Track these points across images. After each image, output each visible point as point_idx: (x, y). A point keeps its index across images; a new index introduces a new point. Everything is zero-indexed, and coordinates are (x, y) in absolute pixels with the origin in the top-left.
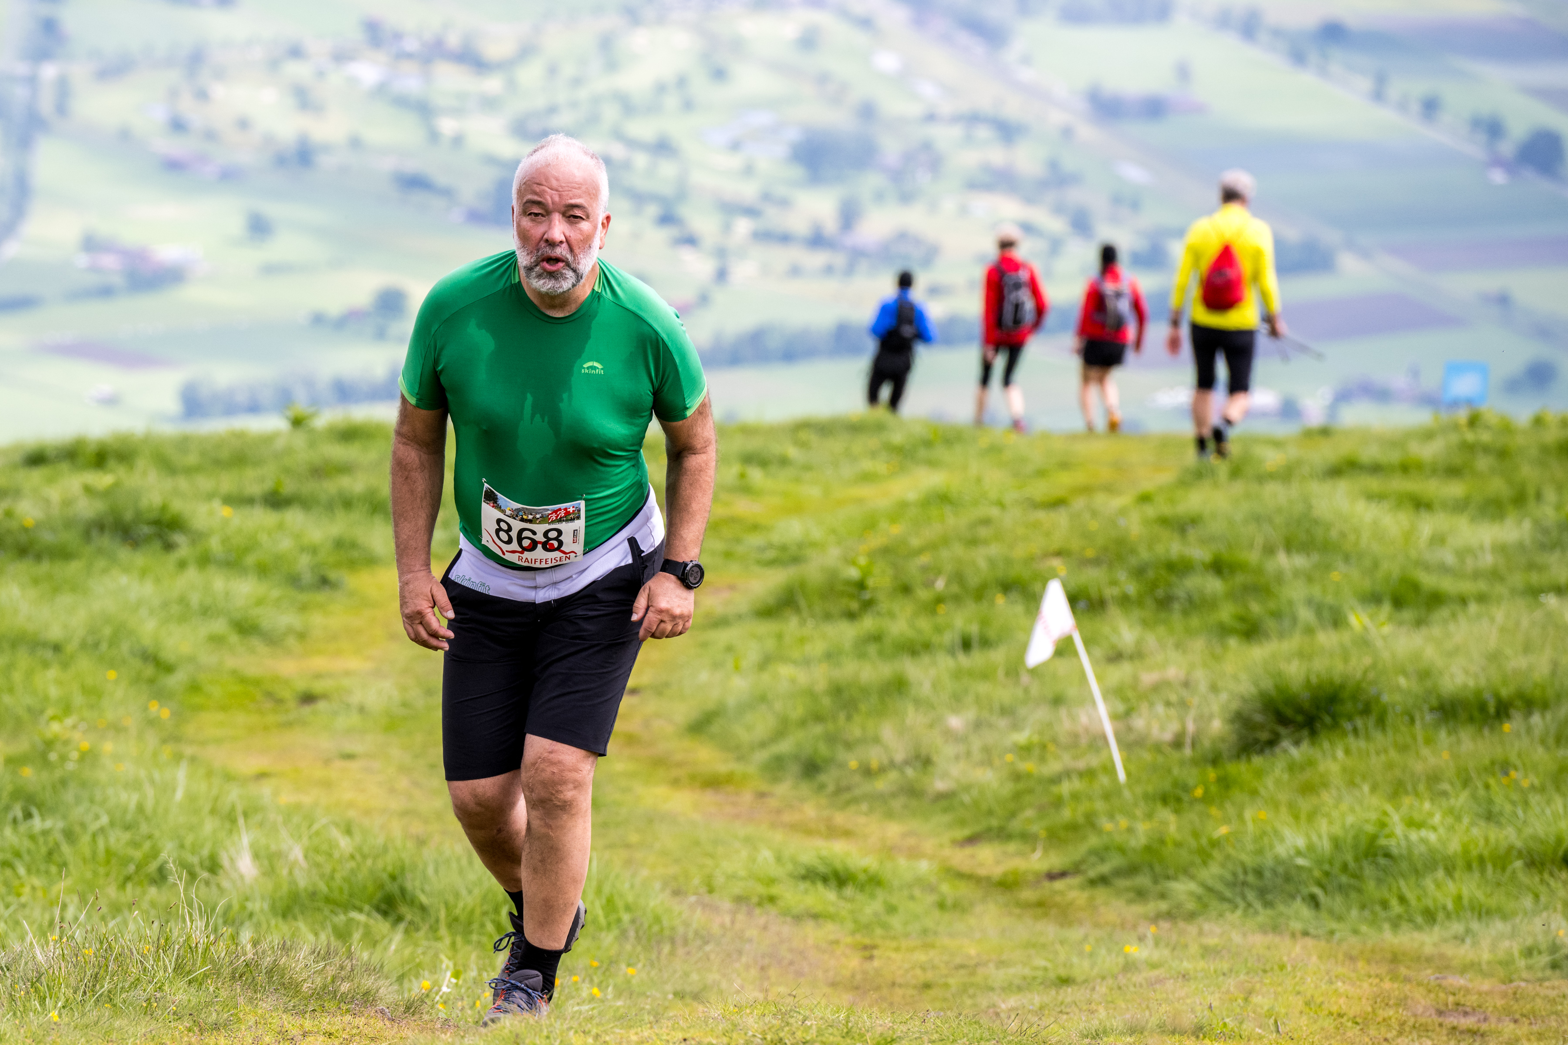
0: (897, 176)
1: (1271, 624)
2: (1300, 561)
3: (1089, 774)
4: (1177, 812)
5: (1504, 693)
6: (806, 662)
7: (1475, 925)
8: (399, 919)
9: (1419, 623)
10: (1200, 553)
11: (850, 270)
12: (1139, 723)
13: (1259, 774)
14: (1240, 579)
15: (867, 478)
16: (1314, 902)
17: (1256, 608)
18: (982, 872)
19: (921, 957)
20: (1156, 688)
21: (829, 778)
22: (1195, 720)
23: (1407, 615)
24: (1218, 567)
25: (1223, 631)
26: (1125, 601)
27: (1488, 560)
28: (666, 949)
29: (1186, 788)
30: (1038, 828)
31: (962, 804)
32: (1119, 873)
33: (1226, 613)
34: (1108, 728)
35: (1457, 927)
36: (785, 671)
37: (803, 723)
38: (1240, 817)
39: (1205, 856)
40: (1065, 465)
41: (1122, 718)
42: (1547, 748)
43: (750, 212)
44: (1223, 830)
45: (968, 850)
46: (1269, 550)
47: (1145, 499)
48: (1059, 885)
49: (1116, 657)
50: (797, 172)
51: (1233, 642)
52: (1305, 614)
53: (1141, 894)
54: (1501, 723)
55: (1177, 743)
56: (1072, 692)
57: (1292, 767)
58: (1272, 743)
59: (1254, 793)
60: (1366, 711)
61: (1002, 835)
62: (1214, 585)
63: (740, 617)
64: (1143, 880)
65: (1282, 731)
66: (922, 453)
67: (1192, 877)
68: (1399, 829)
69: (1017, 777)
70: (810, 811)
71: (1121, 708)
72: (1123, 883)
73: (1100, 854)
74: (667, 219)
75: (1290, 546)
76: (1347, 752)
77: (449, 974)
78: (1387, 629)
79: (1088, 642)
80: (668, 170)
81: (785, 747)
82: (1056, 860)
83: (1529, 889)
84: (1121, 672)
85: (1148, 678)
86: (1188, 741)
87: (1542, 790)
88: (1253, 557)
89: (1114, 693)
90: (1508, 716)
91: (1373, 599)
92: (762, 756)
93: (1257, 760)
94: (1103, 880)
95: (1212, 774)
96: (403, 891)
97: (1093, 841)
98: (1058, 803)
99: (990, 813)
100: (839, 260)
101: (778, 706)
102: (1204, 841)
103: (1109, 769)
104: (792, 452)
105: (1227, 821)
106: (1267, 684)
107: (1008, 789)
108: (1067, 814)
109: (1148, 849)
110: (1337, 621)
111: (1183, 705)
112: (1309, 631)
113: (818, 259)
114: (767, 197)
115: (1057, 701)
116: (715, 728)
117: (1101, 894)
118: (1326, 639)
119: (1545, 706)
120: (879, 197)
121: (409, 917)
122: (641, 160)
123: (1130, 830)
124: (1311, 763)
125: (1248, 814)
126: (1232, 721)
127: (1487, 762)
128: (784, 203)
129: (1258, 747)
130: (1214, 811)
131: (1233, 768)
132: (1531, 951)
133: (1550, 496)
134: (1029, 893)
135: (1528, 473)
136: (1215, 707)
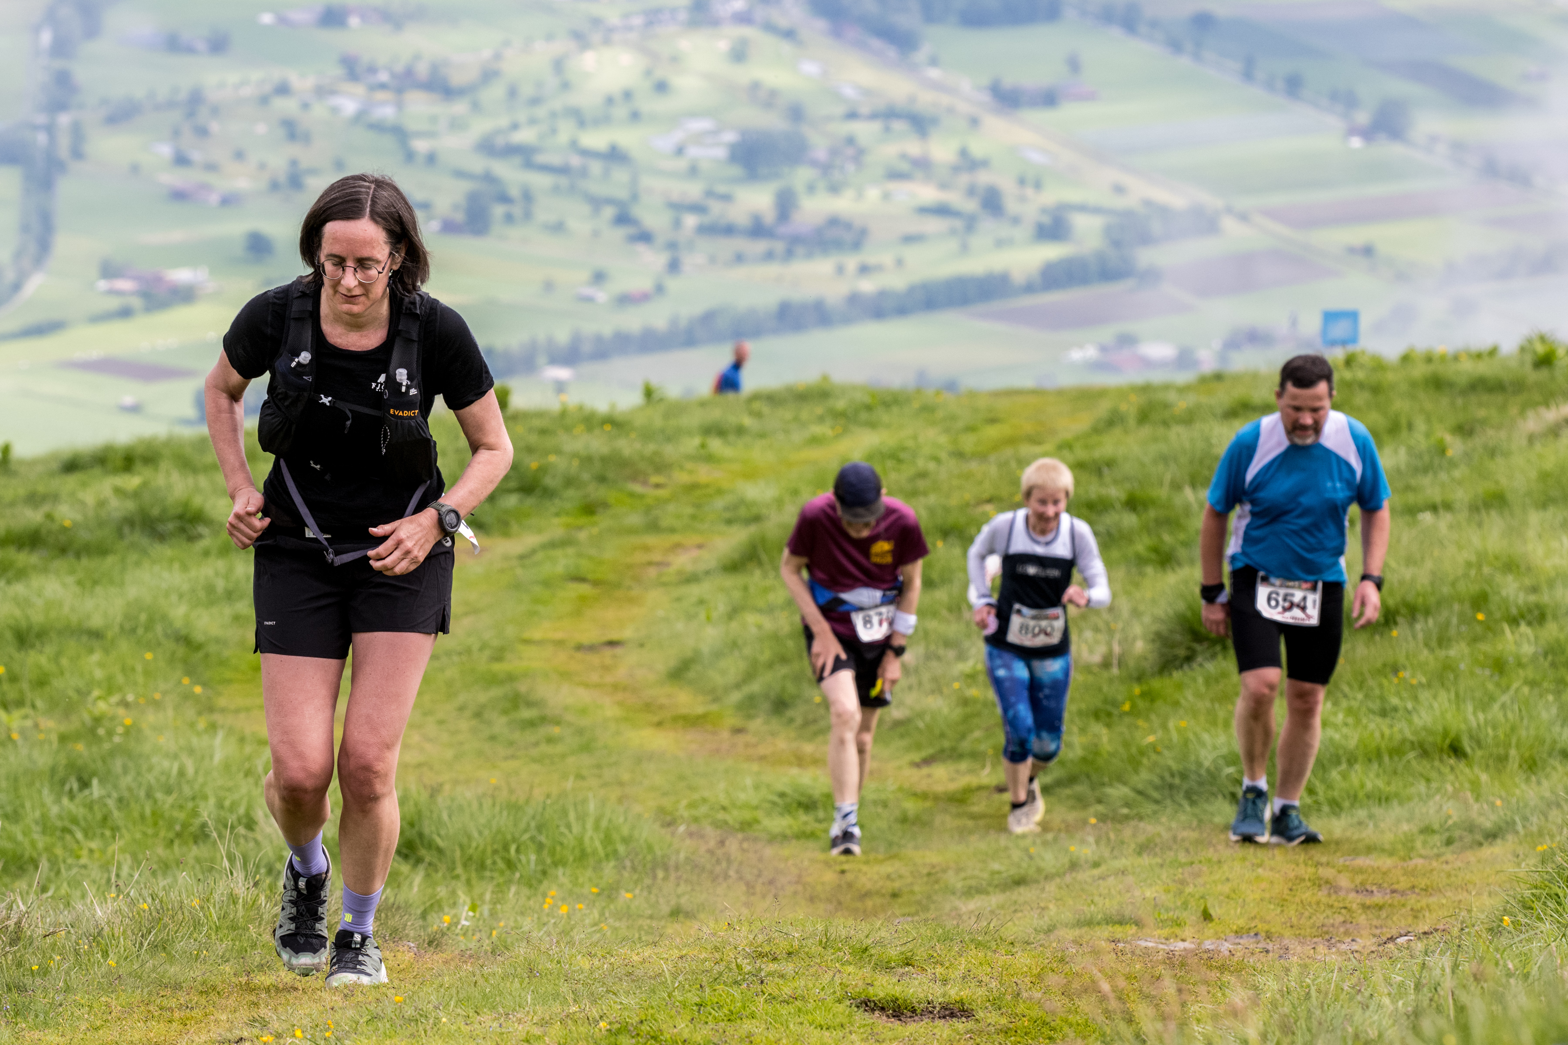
0: (826, 168)
1: (1182, 553)
4: (1108, 726)
5: (1392, 602)
6: (770, 610)
7: (1377, 811)
8: (419, 861)
10: (1115, 493)
11: (789, 255)
13: (1180, 687)
14: (1152, 513)
15: (815, 441)
17: (1168, 539)
18: (939, 788)
19: (888, 868)
21: (797, 713)
22: (1120, 643)
24: (1133, 504)
25: (1141, 561)
28: (660, 874)
29: (1115, 704)
30: (986, 747)
31: (917, 728)
33: (1141, 545)
35: (1362, 813)
36: (751, 618)
37: (770, 665)
38: (1164, 727)
39: (1135, 763)
40: (993, 421)
42: (1432, 650)
43: (697, 208)
44: (1151, 739)
45: (925, 770)
46: (1176, 486)
47: (1064, 447)
50: (736, 171)
51: (1149, 570)
53: (1080, 802)
54: (1391, 630)
55: (1106, 664)
57: (1207, 681)
58: (1189, 659)
61: (953, 755)
62: (1129, 520)
63: (707, 573)
64: (1080, 789)
65: (1198, 647)
66: (864, 416)
67: (1125, 783)
69: (965, 702)
70: (782, 743)
72: (1064, 792)
74: (623, 219)
75: (1196, 480)
77: (466, 908)
80: (620, 176)
81: (755, 687)
83: (1422, 775)
86: (1115, 662)
87: (1429, 685)
88: (1162, 493)
90: (1396, 623)
92: (736, 697)
93: (1177, 675)
95: (1137, 690)
96: (421, 835)
99: (942, 735)
100: (779, 246)
101: (747, 651)
102: (1134, 750)
104: (747, 421)
105: (1152, 731)
106: (1182, 606)
107: (957, 713)
109: (1084, 760)
111: (1109, 629)
113: (760, 246)
114: (710, 194)
116: (691, 674)
119: (1427, 612)
120: (811, 189)
121: (428, 859)
122: (596, 167)
125: (1171, 724)
126: (1153, 641)
127: (1379, 665)
128: (727, 198)
129: (1177, 663)
130: (1141, 723)
131: (1156, 684)
132: (1427, 830)
133: (1421, 426)
134: (979, 806)
135: (1400, 405)
136: (1137, 629)
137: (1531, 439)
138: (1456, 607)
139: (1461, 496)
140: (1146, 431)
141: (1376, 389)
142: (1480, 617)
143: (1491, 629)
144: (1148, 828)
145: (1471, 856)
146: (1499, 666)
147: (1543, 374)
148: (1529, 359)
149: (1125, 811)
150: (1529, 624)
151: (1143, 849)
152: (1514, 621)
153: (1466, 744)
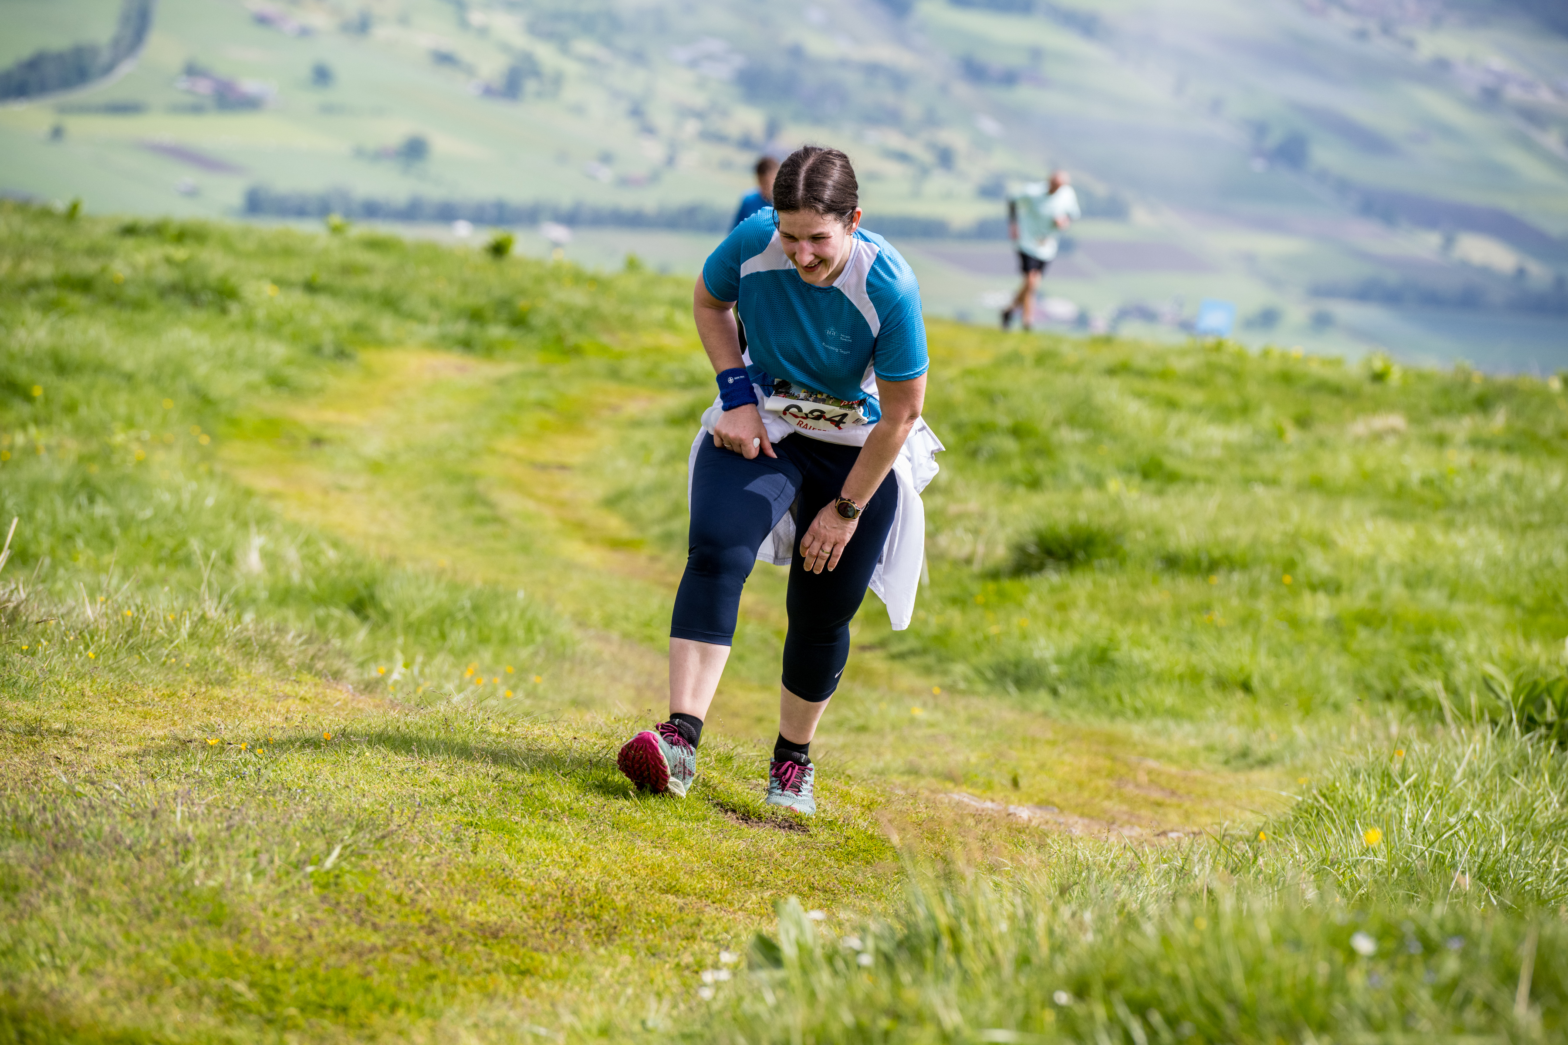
0: (811, 103)
1: (1048, 480)
2: (1079, 436)
4: (963, 611)
5: (1217, 553)
7: (1171, 724)
8: (366, 617)
9: (1160, 493)
10: (1003, 420)
12: (943, 540)
13: (1027, 591)
14: (1031, 443)
16: (1054, 692)
17: (1040, 466)
20: (960, 516)
22: (984, 545)
23: (1152, 485)
24: (1017, 432)
25: (1013, 481)
27: (1216, 453)
28: (567, 666)
29: (972, 595)
32: (912, 652)
33: (1017, 467)
35: (1157, 723)
38: (1008, 621)
39: (978, 647)
42: (1241, 598)
43: (699, 115)
44: (995, 630)
46: (1056, 424)
47: (968, 373)
50: (737, 91)
51: (1021, 490)
53: (928, 671)
54: (1211, 576)
55: (968, 561)
57: (1053, 590)
58: (1040, 568)
59: (1020, 605)
60: (1113, 554)
62: (1010, 445)
63: (654, 422)
64: (930, 660)
65: (1048, 560)
67: (967, 662)
72: (914, 661)
74: (635, 113)
75: (1073, 422)
76: (1095, 583)
77: (400, 664)
78: (1134, 494)
80: (638, 75)
82: (867, 636)
83: (1213, 702)
84: (934, 502)
85: (953, 508)
86: (977, 560)
87: (1234, 629)
88: (1044, 426)
90: (1216, 571)
91: (1128, 471)
93: (1025, 581)
94: (901, 657)
95: (991, 586)
96: (372, 597)
102: (979, 636)
105: (998, 623)
106: (1041, 526)
109: (937, 637)
110: (1099, 483)
111: (976, 532)
112: (1078, 489)
114: (713, 106)
116: (625, 505)
117: (898, 666)
118: (1090, 496)
119: (1245, 566)
120: (794, 117)
121: (374, 618)
122: (618, 65)
123: (925, 622)
124: (1064, 588)
125: (1014, 620)
126: (1012, 550)
127: (1195, 602)
128: (725, 113)
129: (1027, 571)
130: (990, 615)
131: (1008, 585)
132: (1210, 749)
133: (1267, 410)
135: (1253, 390)
136: (1001, 537)
137: (1358, 440)
138: (1269, 567)
139: (1290, 477)
140: (1039, 373)
141: (1236, 376)
142: (1287, 579)
143: (1295, 592)
144: (979, 705)
145: (1242, 777)
146: (1294, 623)
147: (1375, 388)
148: (1366, 374)
149: (962, 685)
150: (1328, 593)
151: (973, 720)
152: (1314, 588)
153: (1255, 683)
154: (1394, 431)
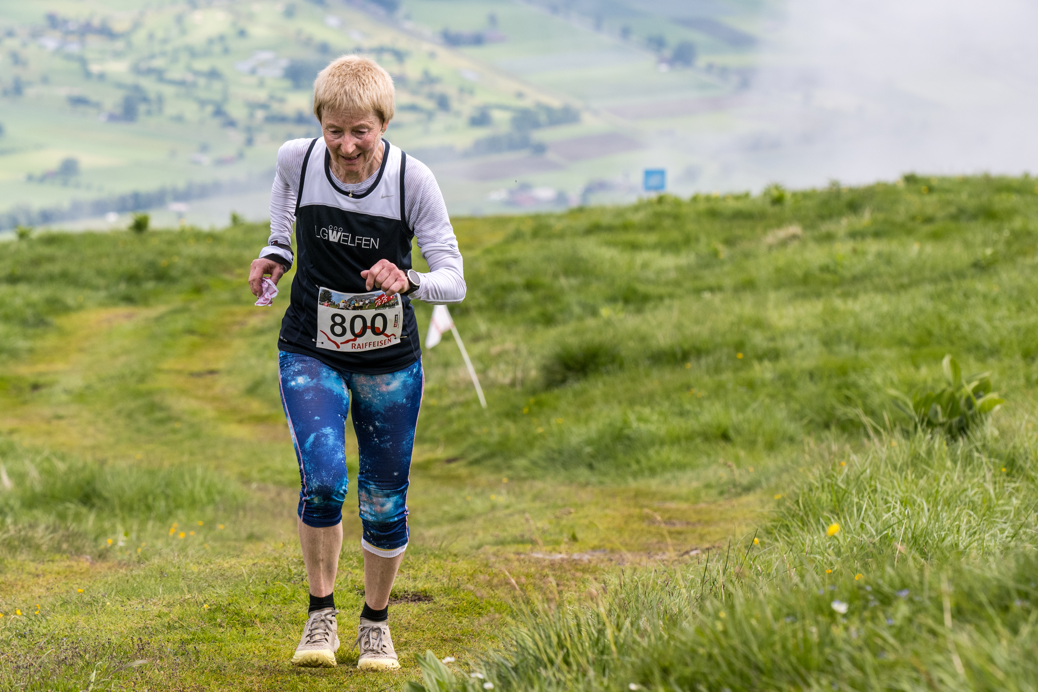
1: (558, 317)
2: (574, 282)
3: (466, 404)
4: (515, 421)
5: (686, 346)
7: (678, 474)
8: (93, 506)
9: (639, 311)
10: (518, 280)
12: (492, 374)
13: (558, 398)
14: (541, 293)
16: (591, 467)
17: (551, 308)
20: (500, 355)
22: (521, 371)
23: (631, 307)
24: (529, 287)
25: (533, 322)
26: (480, 309)
27: (673, 275)
28: (241, 513)
29: (519, 409)
30: (440, 435)
32: (485, 457)
33: (534, 312)
34: (475, 378)
35: (668, 476)
38: (549, 422)
39: (530, 444)
41: (482, 372)
42: (711, 376)
43: (264, 106)
44: (540, 430)
46: (555, 276)
47: (488, 251)
48: (453, 465)
49: (476, 339)
50: (288, 83)
51: (539, 327)
52: (577, 310)
53: (497, 469)
54: (686, 364)
55: (513, 384)
56: (454, 359)
57: (576, 395)
58: (563, 381)
59: (555, 409)
60: (613, 361)
62: (527, 297)
64: (498, 460)
65: (570, 374)
67: (525, 457)
68: (635, 425)
69: (427, 408)
71: (481, 366)
72: (487, 463)
73: (475, 447)
74: (219, 113)
75: (567, 273)
76: (604, 384)
77: (122, 535)
78: (622, 315)
79: (461, 332)
80: (217, 86)
82: (451, 452)
83: (705, 452)
84: (480, 347)
85: (495, 350)
86: (518, 383)
87: (709, 398)
88: (547, 280)
89: (478, 359)
90: (688, 360)
91: (613, 300)
93: (556, 391)
94: (476, 462)
95: (532, 400)
97: (470, 440)
98: (450, 421)
102: (530, 437)
103: (477, 401)
105: (541, 425)
106: (558, 349)
108: (455, 426)
109: (500, 443)
110: (594, 312)
111: (514, 364)
112: (581, 319)
113: (301, 130)
114: (272, 98)
115: (446, 365)
116: (260, 391)
117: (476, 469)
118: (591, 322)
119: (708, 353)
121: (98, 504)
122: (202, 82)
123: (490, 434)
124: (584, 391)
125: (553, 421)
126: (542, 370)
127: (679, 385)
128: (282, 100)
129: (556, 384)
130: (535, 420)
131: (544, 396)
132: (708, 486)
133: (703, 239)
134: (436, 471)
135: (691, 227)
136: (532, 363)
137: (770, 248)
138: (725, 350)
139: (728, 282)
140: (537, 243)
141: (676, 217)
142: (740, 356)
143: (746, 364)
144: (539, 485)
145: (735, 502)
146: (751, 386)
147: (777, 209)
148: (768, 200)
149: (524, 474)
150: (770, 360)
151: (536, 497)
152: (760, 358)
153: (732, 433)
154: (794, 237)
